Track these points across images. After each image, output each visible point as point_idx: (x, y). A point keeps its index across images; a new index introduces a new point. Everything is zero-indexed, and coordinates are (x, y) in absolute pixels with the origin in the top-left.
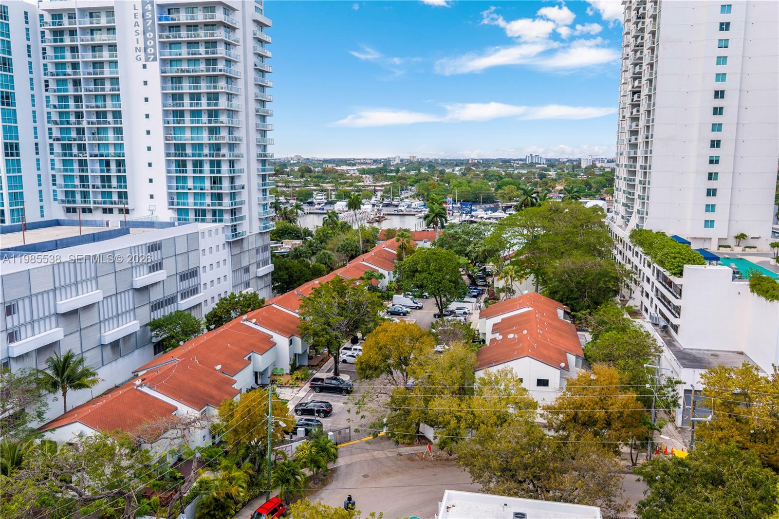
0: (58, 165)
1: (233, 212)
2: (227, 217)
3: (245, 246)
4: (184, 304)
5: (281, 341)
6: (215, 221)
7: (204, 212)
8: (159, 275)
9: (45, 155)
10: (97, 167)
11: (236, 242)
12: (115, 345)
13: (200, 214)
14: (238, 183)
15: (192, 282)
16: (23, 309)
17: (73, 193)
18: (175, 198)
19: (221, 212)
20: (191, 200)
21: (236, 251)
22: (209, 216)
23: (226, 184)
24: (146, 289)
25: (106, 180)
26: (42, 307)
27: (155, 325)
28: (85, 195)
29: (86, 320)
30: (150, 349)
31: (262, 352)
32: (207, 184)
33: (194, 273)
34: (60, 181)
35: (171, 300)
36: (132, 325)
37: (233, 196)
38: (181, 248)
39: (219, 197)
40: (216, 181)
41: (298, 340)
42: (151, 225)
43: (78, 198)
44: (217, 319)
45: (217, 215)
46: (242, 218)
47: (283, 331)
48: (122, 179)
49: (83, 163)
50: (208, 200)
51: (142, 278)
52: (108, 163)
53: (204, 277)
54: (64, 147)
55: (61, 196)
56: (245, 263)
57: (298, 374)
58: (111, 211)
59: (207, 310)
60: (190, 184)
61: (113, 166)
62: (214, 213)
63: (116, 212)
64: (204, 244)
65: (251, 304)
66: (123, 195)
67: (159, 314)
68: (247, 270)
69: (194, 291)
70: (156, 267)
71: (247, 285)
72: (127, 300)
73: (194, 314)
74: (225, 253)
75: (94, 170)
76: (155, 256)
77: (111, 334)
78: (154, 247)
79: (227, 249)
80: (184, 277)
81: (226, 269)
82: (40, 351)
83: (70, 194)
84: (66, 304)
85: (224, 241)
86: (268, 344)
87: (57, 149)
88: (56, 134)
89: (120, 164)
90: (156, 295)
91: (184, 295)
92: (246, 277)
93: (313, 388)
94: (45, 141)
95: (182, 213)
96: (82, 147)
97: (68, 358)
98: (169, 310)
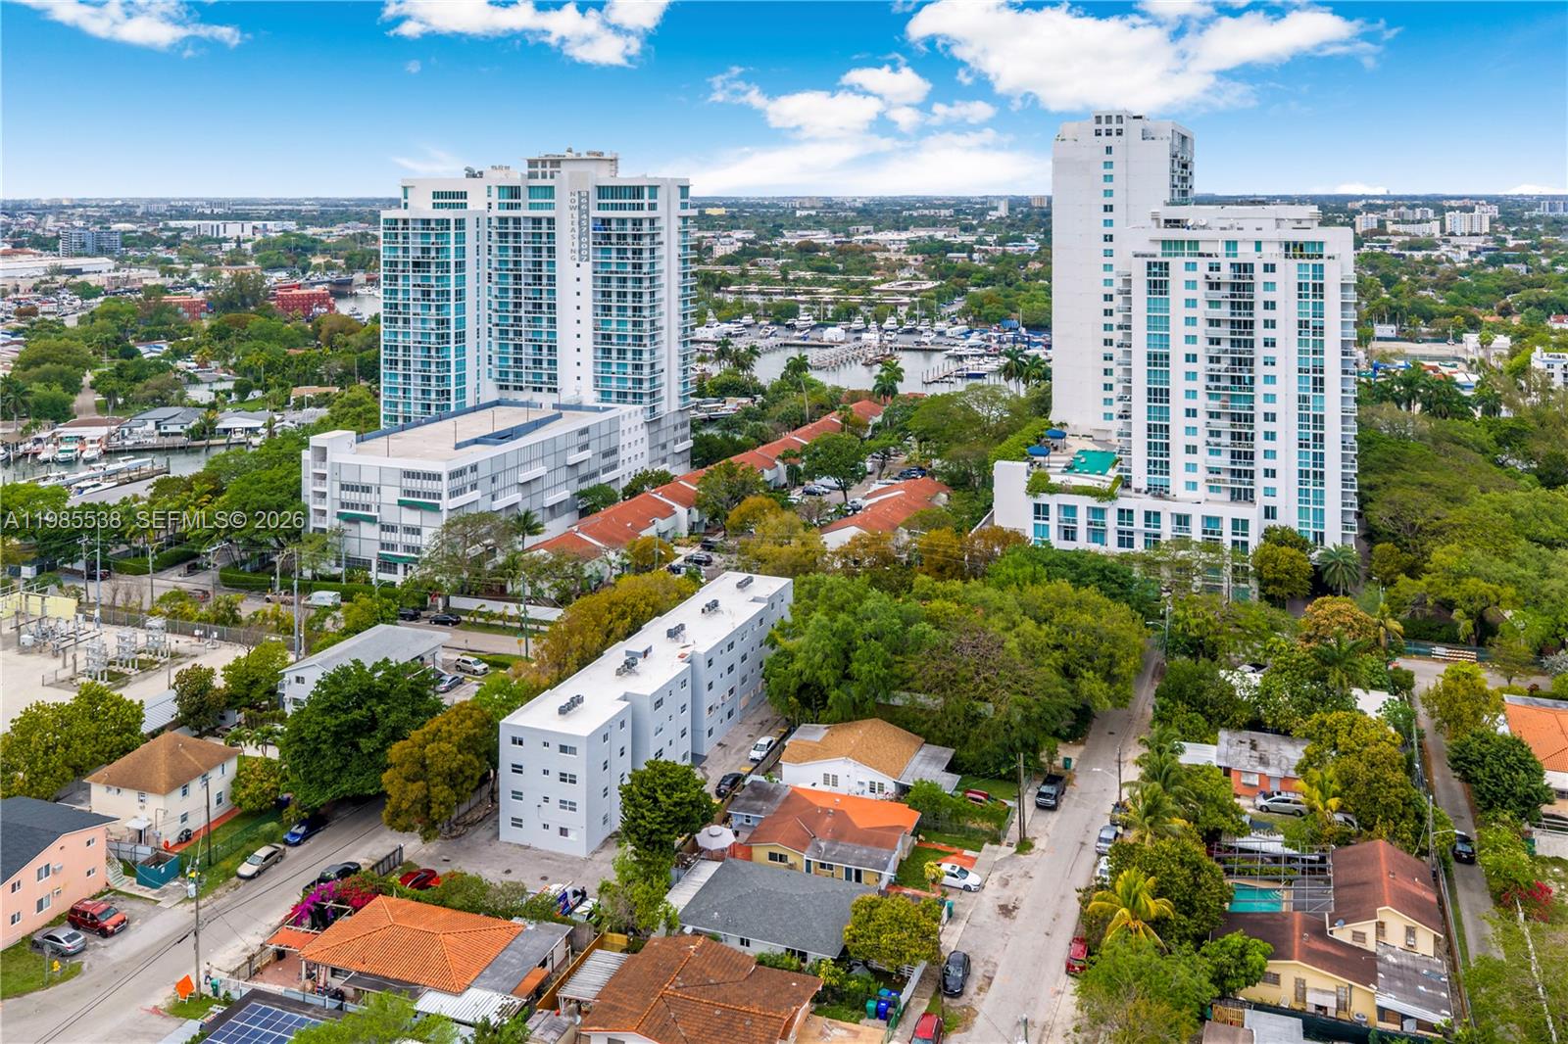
0: (495, 347)
1: (652, 395)
2: (646, 399)
3: (663, 424)
4: (604, 478)
5: (681, 511)
6: (634, 403)
7: (625, 395)
8: (587, 454)
9: (484, 338)
10: (531, 351)
11: (654, 423)
12: (552, 508)
13: (622, 396)
14: (657, 368)
15: (612, 459)
16: (501, 478)
17: (507, 373)
18: (600, 380)
19: (641, 395)
20: (614, 383)
21: (654, 429)
22: (630, 398)
23: (646, 370)
24: (575, 465)
25: (538, 362)
26: (510, 478)
27: (582, 495)
28: (518, 375)
29: (535, 488)
30: (576, 514)
31: (664, 518)
32: (630, 370)
33: (614, 451)
34: (495, 361)
35: (595, 475)
36: (564, 494)
37: (652, 380)
38: (605, 430)
39: (640, 381)
40: (637, 367)
41: (695, 512)
42: (578, 407)
43: (511, 377)
44: (632, 491)
45: (638, 397)
46: (661, 399)
47: (683, 503)
48: (553, 363)
49: (518, 347)
50: (630, 384)
51: (574, 457)
52: (540, 348)
53: (623, 455)
54: (501, 332)
55: (496, 375)
56: (662, 440)
57: (693, 537)
58: (540, 389)
59: (624, 483)
60: (614, 369)
61: (545, 351)
62: (635, 394)
63: (545, 391)
64: (624, 425)
65: (662, 479)
66: (553, 377)
67: (584, 486)
68: (664, 446)
69: (614, 467)
70: (584, 447)
71: (664, 461)
72: (562, 474)
73: (613, 486)
74: (643, 432)
75: (528, 352)
76: (584, 438)
77: (550, 499)
78: (584, 431)
79: (645, 427)
80: (606, 455)
81: (644, 447)
82: (507, 508)
83: (504, 374)
84: (524, 477)
85: (642, 421)
86: (669, 512)
87: (495, 333)
88: (495, 320)
89: (552, 349)
90: (583, 470)
91: (606, 470)
92: (663, 454)
93: (703, 547)
94: (485, 325)
95: (605, 395)
96: (518, 333)
97: (527, 513)
98: (592, 483)
